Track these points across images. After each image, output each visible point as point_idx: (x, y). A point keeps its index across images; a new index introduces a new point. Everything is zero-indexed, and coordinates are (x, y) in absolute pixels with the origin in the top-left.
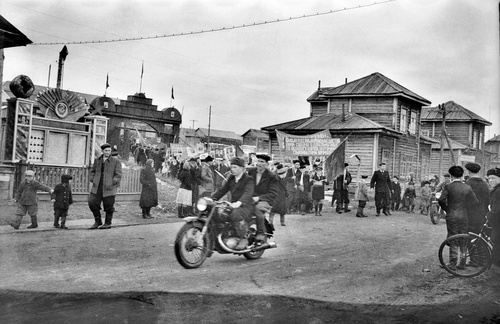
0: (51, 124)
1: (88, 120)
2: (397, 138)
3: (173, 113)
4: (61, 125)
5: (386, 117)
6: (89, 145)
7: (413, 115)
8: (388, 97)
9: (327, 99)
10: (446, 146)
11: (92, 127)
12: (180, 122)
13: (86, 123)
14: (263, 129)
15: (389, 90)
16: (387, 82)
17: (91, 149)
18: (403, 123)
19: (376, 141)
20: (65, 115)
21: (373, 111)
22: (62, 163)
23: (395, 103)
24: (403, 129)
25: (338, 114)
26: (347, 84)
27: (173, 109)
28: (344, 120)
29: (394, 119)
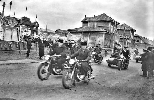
0: (6, 27)
1: (18, 26)
2: (110, 34)
3: (36, 23)
4: (10, 27)
5: (107, 28)
6: (18, 34)
7: (115, 28)
8: (108, 22)
9: (88, 21)
10: (125, 38)
11: (20, 28)
12: (39, 27)
13: (17, 27)
14: (67, 30)
15: (108, 20)
16: (108, 17)
17: (19, 36)
18: (112, 30)
19: (104, 35)
20: (11, 24)
21: (103, 26)
22: (10, 40)
23: (110, 24)
24: (112, 32)
25: (92, 26)
26: (95, 17)
27: (36, 22)
28: (94, 29)
29: (109, 29)
